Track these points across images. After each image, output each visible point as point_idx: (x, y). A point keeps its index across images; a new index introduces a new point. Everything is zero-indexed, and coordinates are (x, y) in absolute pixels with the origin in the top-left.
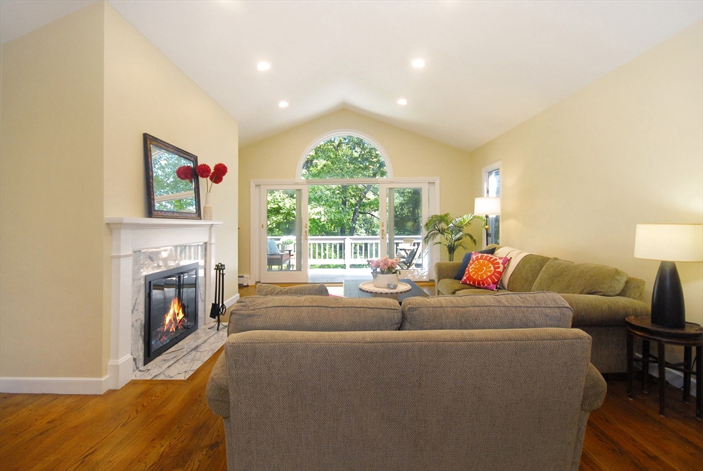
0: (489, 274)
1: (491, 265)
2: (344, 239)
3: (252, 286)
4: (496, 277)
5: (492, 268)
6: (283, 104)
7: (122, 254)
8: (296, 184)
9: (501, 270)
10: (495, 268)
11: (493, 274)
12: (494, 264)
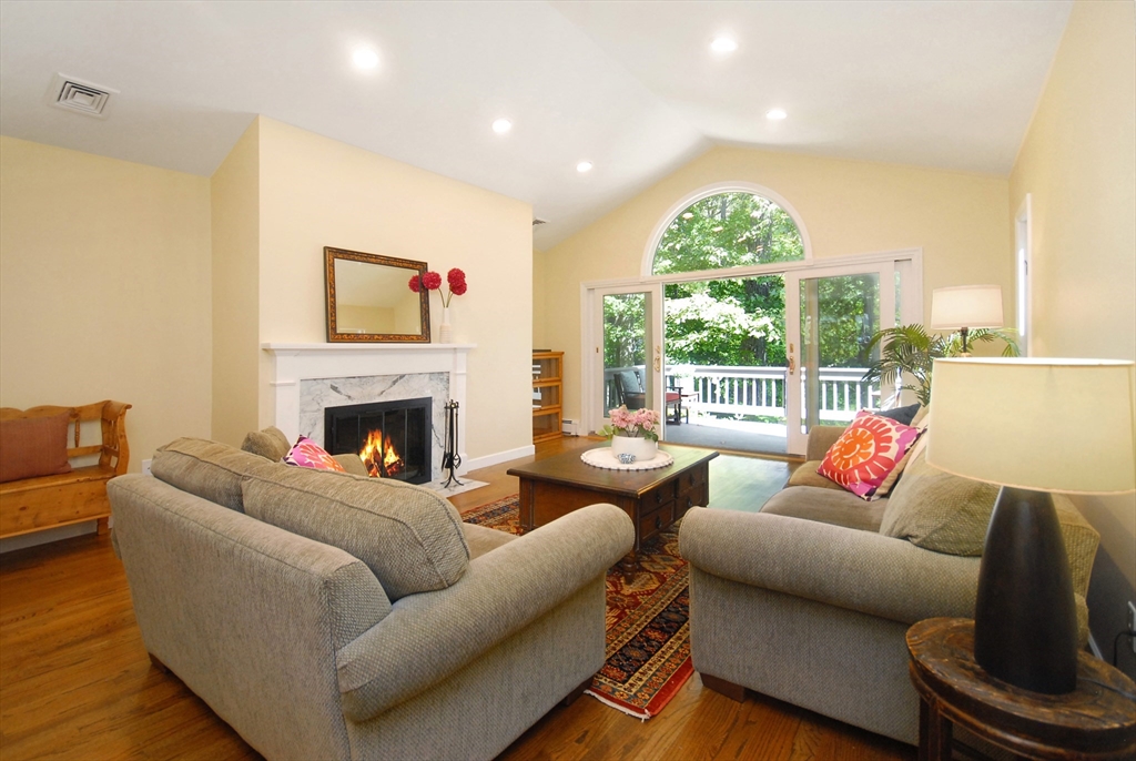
0: (861, 460)
1: (872, 442)
2: (784, 372)
3: (583, 437)
4: (876, 470)
5: (872, 450)
6: (584, 167)
7: (278, 382)
8: (642, 283)
9: (891, 454)
10: (879, 449)
11: (869, 462)
12: (878, 441)
